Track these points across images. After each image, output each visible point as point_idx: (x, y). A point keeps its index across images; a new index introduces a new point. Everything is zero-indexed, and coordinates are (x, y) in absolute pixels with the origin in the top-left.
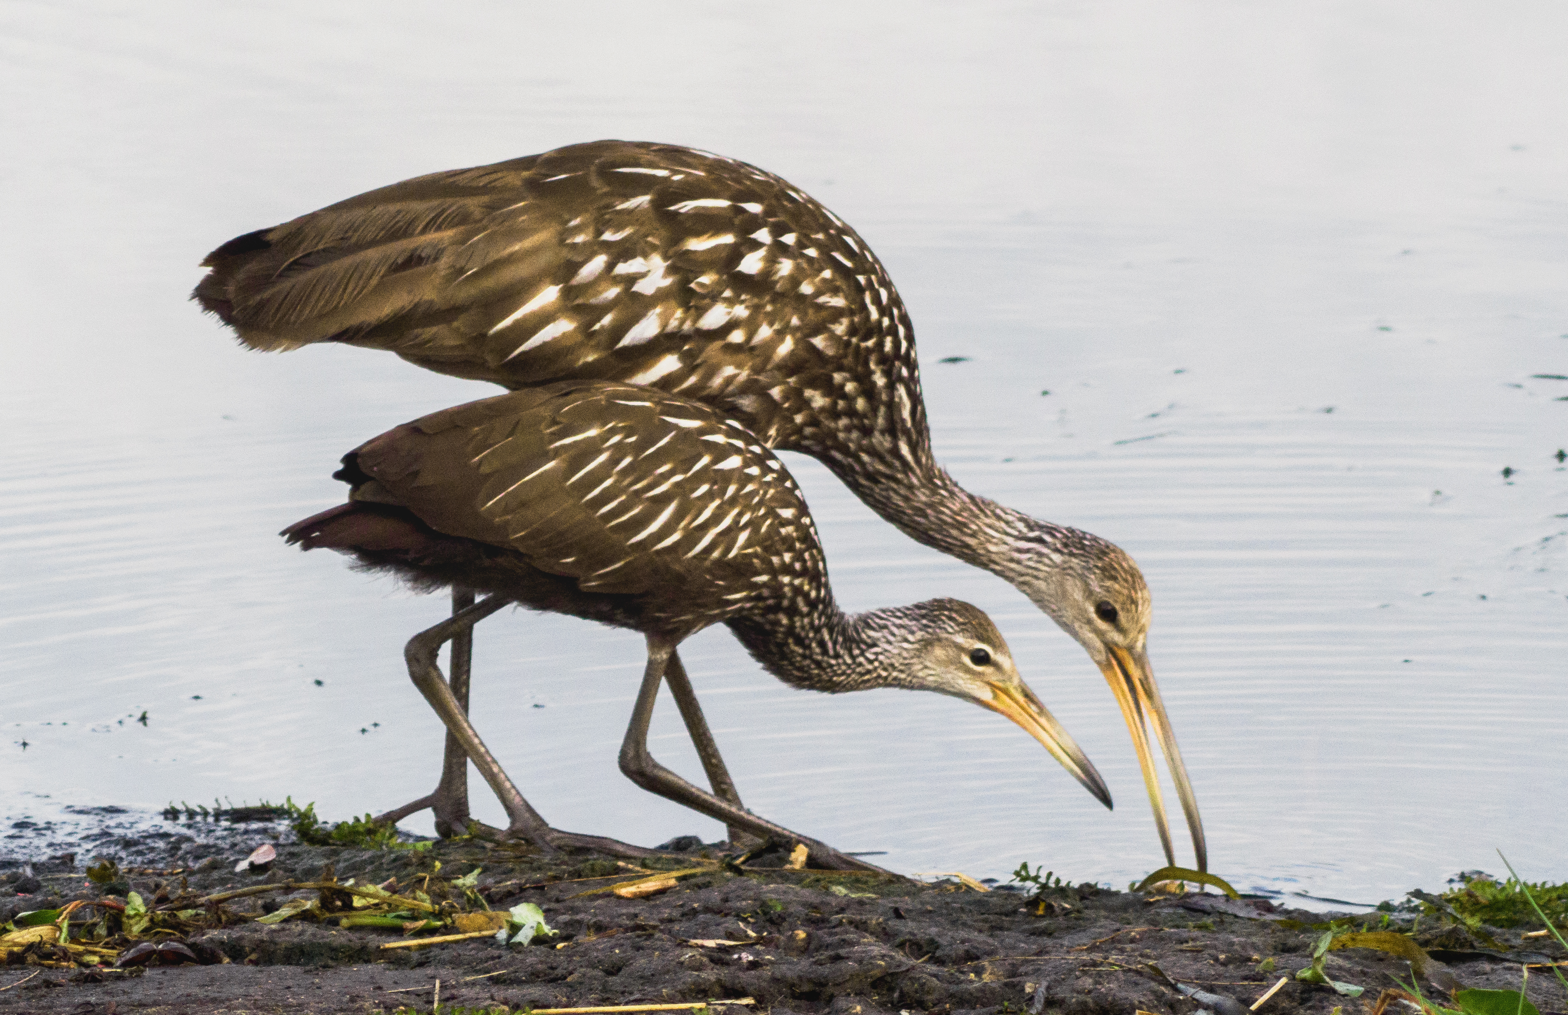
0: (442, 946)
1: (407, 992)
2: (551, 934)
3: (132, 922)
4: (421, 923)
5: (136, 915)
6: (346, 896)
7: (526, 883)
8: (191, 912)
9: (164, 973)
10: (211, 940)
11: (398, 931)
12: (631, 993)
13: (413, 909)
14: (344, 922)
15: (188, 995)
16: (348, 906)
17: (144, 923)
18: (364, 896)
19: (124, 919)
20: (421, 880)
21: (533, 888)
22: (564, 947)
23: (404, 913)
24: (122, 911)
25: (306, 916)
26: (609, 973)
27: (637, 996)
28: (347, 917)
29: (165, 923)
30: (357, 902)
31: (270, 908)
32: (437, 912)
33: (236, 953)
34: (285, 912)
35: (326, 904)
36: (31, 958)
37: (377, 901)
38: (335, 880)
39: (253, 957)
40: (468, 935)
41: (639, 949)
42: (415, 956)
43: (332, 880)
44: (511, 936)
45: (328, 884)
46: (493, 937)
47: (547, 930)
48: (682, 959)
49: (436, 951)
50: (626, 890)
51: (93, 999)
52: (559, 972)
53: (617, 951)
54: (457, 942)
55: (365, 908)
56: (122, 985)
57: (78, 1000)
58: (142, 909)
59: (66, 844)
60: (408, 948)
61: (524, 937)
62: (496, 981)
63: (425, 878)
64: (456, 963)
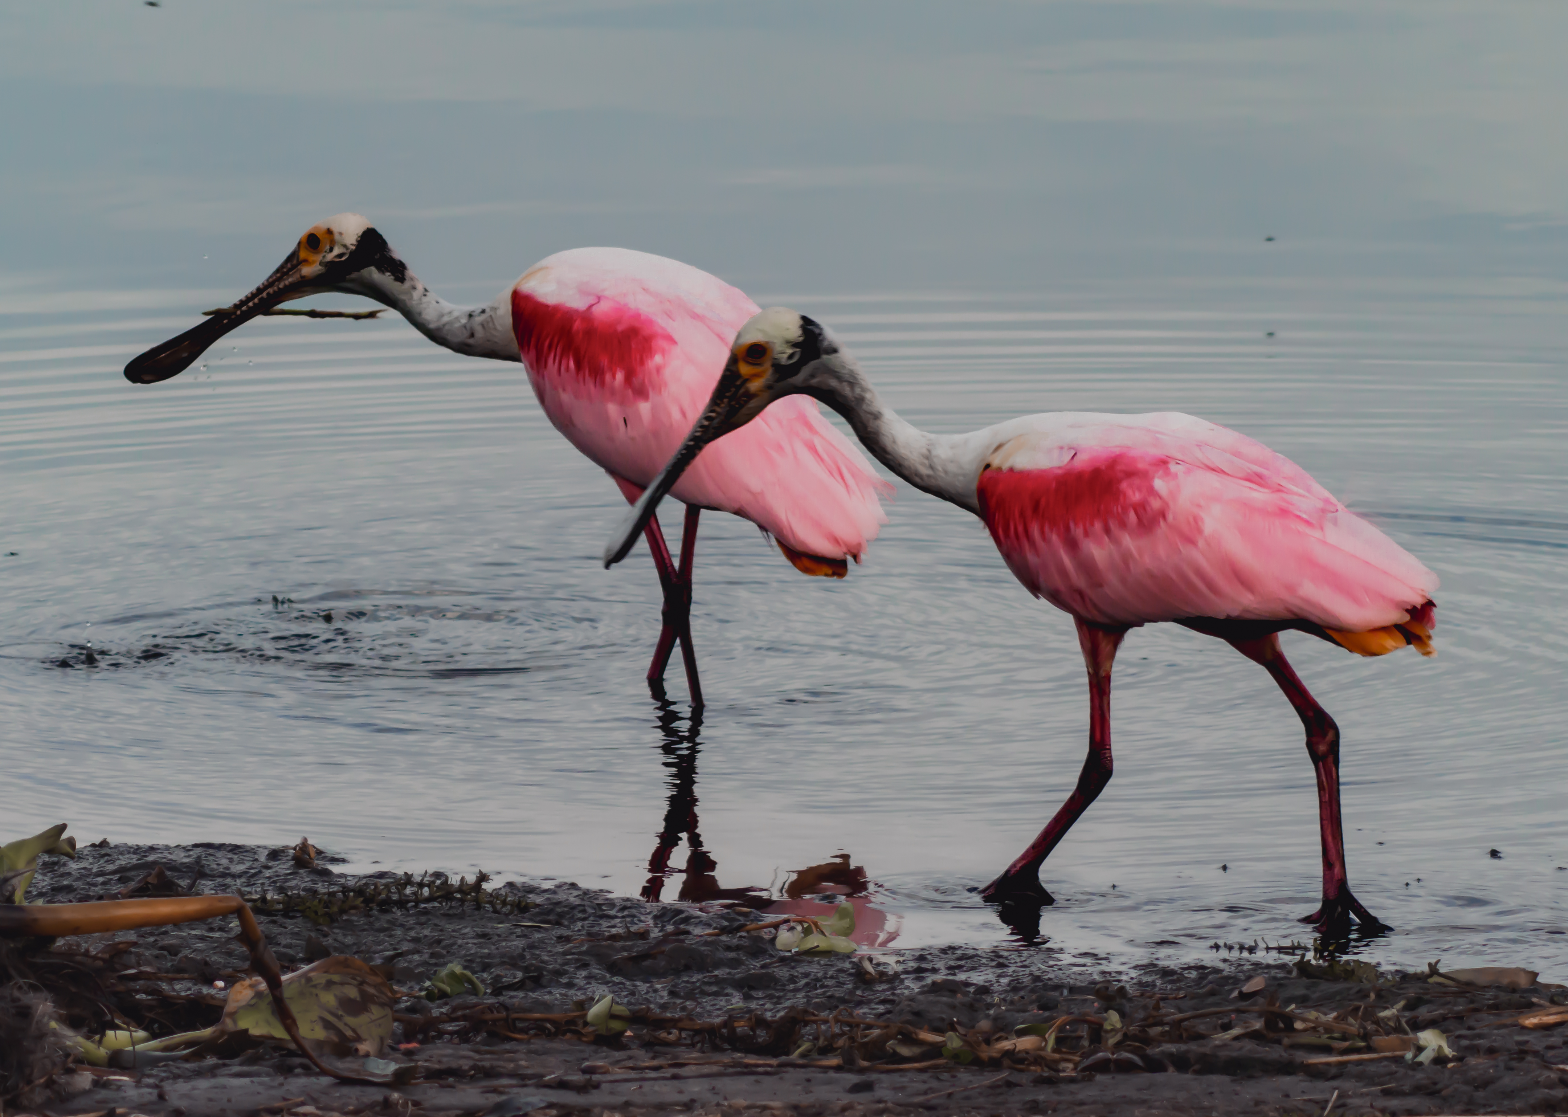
0: (1359, 1063)
1: (1310, 1100)
2: (1450, 1056)
3: (1109, 1035)
4: (1346, 1044)
5: (1112, 1030)
6: (1289, 1020)
7: (1449, 1013)
8: (1160, 1029)
9: (1113, 1078)
10: (1163, 1052)
11: (1327, 1049)
12: (1491, 1106)
13: (1345, 1033)
14: (1286, 1041)
15: (1124, 1097)
16: (1290, 1028)
17: (1118, 1037)
18: (1304, 1020)
19: (1103, 1034)
20: (1357, 1008)
21: (1454, 1018)
22: (1453, 1066)
23: (1336, 1035)
24: (1101, 1026)
25: (1254, 1035)
26: (1477, 1088)
27: (1494, 1108)
28: (1288, 1037)
29: (1134, 1038)
30: (1298, 1025)
31: (1226, 1027)
32: (1361, 1034)
33: (1182, 1063)
34: (1236, 1031)
35: (1270, 1024)
36: (1006, 1062)
37: (1313, 1025)
38: (1278, 1005)
39: (1196, 1067)
40: (1382, 1054)
41: (1511, 1069)
42: (1334, 1071)
43: (1274, 1005)
44: (1415, 1056)
45: (1272, 1009)
46: (1402, 1057)
47: (1448, 1051)
48: (1539, 1079)
49: (1351, 1068)
50: (1531, 1021)
51: (1042, 1098)
52: (1439, 1086)
53: (1491, 1071)
54: (1372, 1060)
55: (1305, 1030)
56: (1073, 1087)
57: (1028, 1098)
58: (1119, 1025)
59: (1116, 972)
60: (1328, 1064)
61: (1425, 1057)
62: (1387, 1093)
63: (1359, 1007)
64: (1360, 1077)
